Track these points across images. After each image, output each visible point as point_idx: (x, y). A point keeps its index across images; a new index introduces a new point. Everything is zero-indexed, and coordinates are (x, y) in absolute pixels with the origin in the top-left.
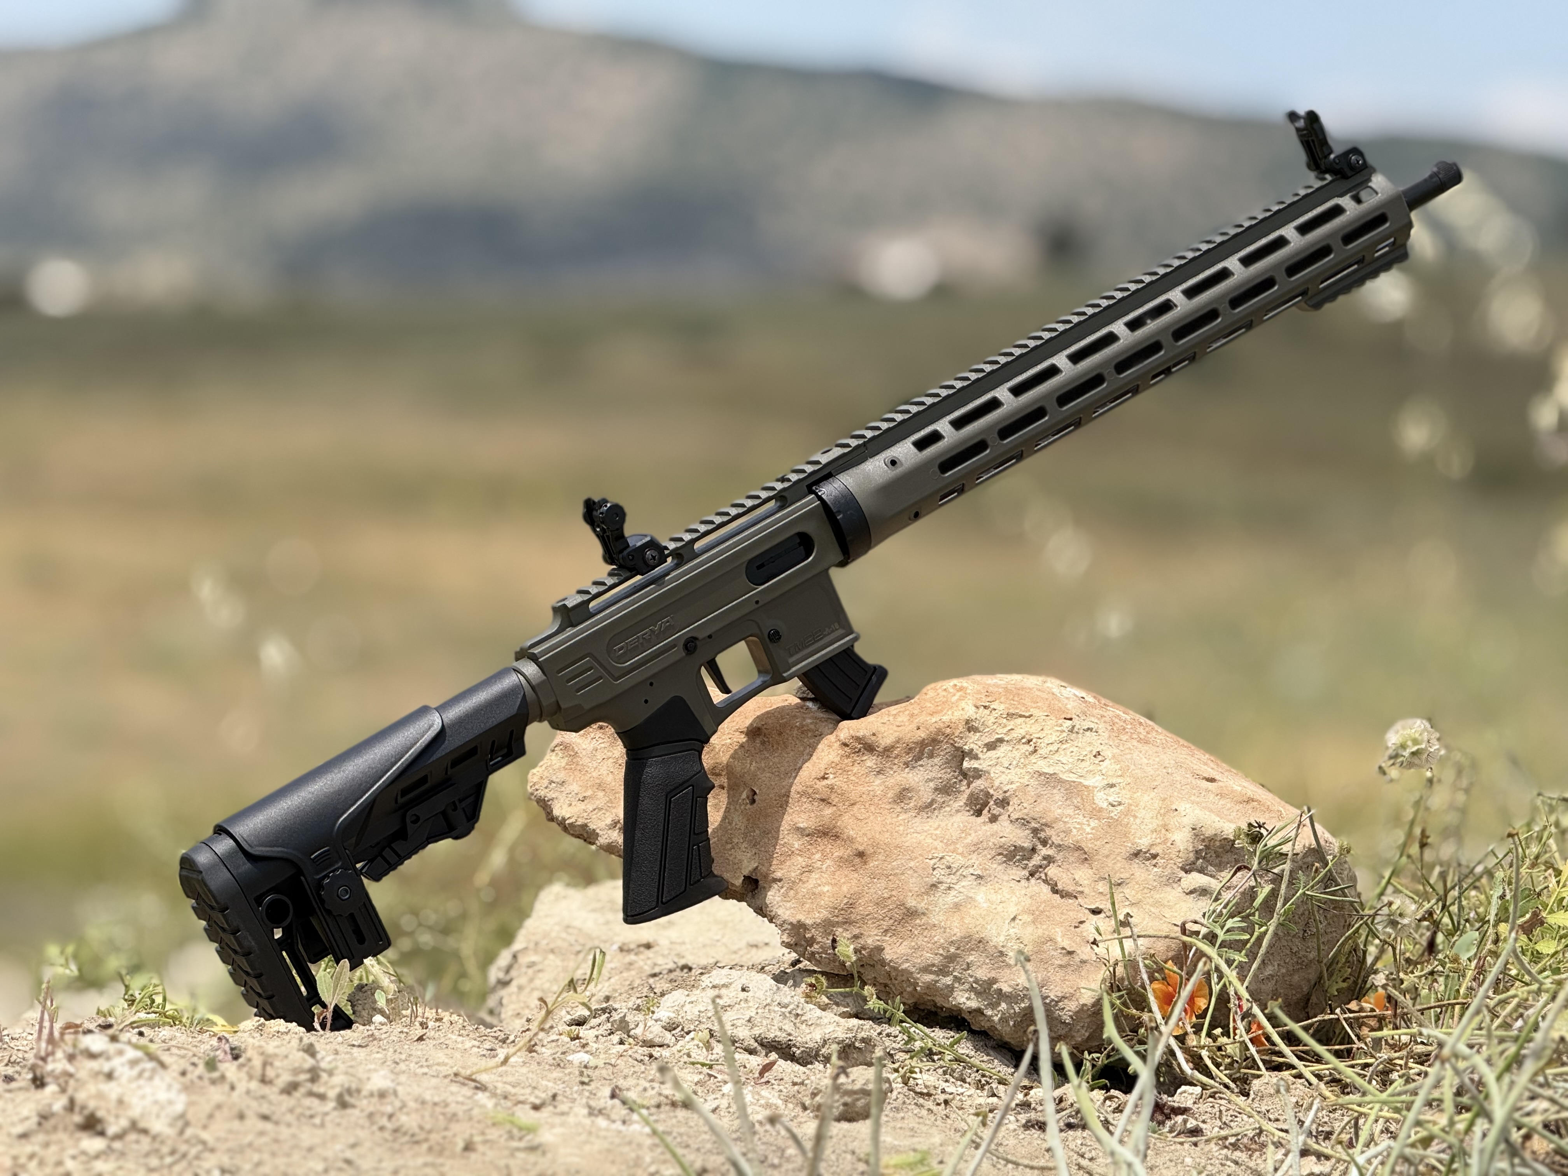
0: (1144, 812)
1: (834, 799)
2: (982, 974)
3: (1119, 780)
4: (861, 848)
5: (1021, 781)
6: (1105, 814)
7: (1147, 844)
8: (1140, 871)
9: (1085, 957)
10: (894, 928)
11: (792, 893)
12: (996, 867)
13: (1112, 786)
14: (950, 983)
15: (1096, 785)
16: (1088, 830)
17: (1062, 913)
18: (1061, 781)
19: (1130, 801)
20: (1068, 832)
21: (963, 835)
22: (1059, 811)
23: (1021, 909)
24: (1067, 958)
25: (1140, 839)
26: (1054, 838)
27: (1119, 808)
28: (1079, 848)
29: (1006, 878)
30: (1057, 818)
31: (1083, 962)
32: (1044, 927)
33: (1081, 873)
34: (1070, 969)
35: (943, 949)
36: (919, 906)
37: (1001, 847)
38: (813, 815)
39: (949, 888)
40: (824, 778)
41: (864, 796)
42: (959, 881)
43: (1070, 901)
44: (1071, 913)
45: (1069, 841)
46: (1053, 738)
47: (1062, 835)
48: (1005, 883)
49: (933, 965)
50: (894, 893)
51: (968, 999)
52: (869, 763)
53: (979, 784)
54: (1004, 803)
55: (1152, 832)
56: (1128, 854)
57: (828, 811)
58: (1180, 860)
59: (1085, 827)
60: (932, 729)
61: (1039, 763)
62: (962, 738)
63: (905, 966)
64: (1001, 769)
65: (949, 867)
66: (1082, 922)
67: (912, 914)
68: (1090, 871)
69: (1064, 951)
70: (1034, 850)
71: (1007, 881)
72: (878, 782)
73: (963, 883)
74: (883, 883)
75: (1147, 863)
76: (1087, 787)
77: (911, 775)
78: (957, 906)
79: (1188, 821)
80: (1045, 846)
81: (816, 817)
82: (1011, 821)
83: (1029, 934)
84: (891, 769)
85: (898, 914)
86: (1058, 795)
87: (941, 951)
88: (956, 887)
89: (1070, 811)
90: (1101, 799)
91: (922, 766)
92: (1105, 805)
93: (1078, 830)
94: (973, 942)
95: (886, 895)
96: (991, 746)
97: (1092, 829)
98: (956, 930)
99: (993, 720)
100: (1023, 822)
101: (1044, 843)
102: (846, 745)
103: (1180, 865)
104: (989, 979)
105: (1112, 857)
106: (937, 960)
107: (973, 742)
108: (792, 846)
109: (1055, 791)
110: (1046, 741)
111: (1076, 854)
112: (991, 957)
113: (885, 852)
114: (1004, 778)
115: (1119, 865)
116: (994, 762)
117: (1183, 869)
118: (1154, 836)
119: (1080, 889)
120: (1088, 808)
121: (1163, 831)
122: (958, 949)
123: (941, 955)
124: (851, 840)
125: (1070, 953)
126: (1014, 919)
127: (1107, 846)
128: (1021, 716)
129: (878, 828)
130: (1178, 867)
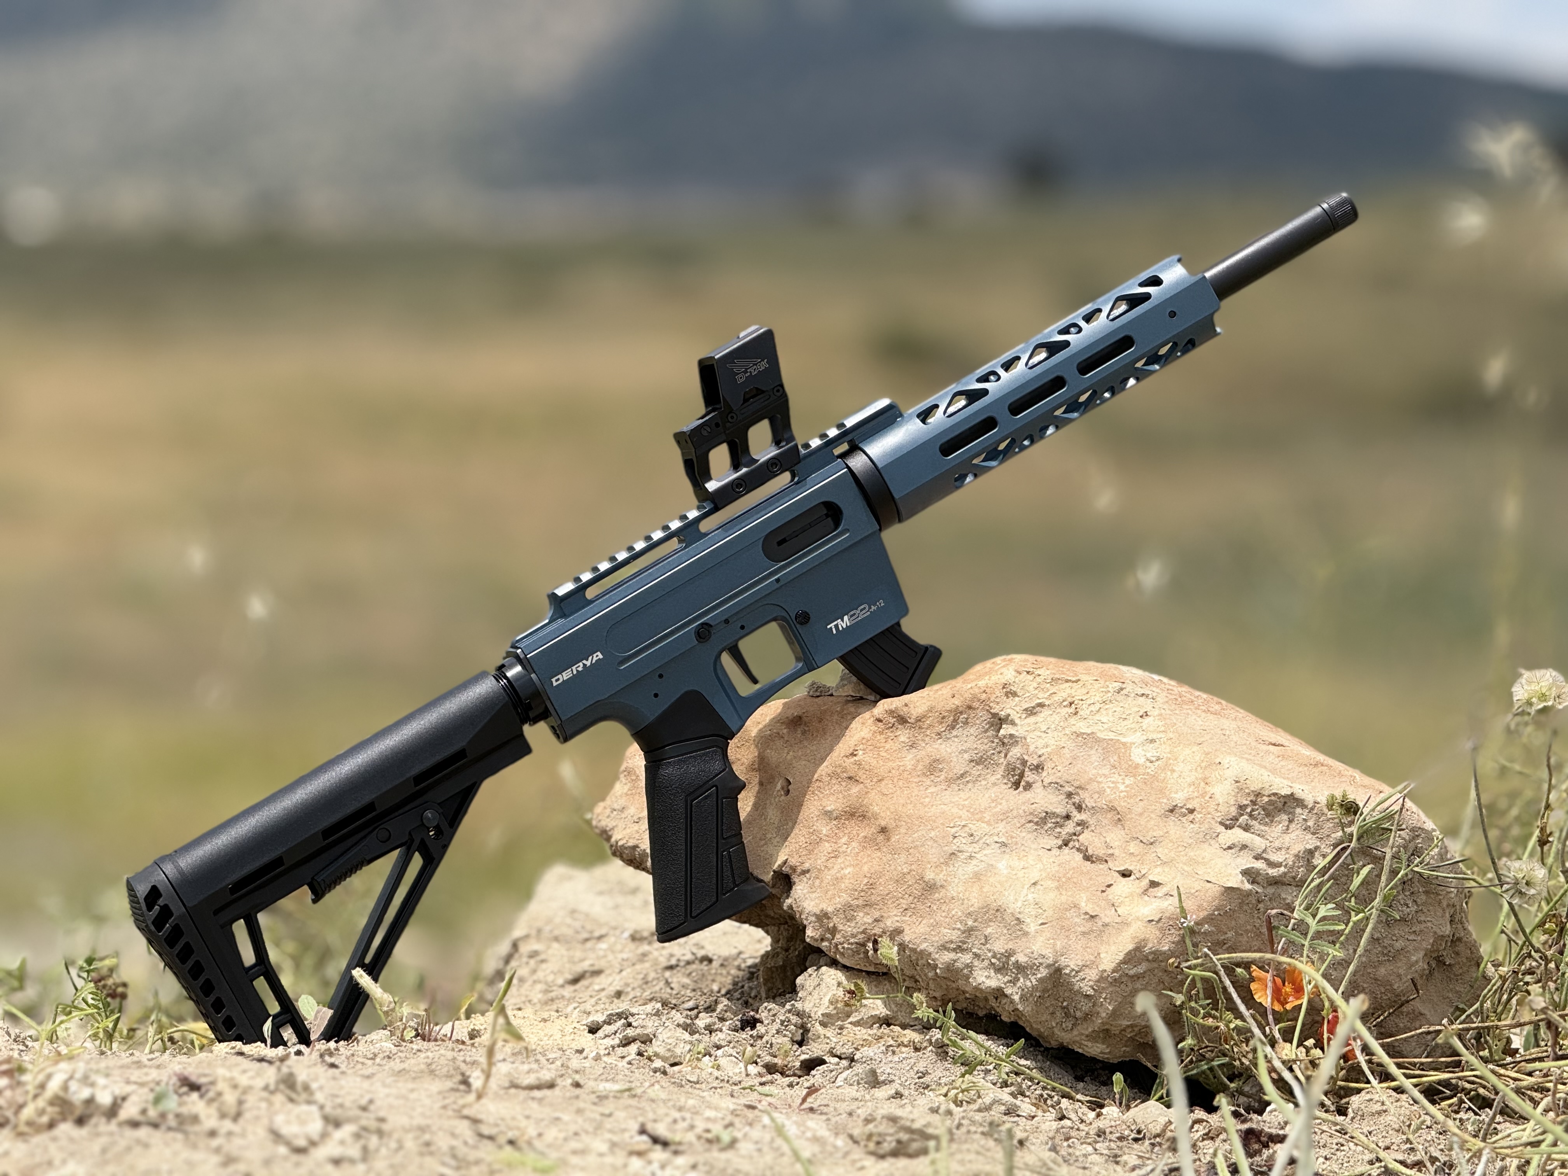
0: (1182, 765)
1: (862, 776)
2: (999, 946)
3: (1159, 736)
4: (883, 823)
5: (1058, 743)
6: (1141, 771)
7: (1182, 798)
8: (1175, 828)
9: (1107, 920)
10: (913, 906)
11: (817, 882)
12: (1026, 836)
13: (1152, 741)
14: (969, 961)
15: (1134, 741)
16: (1122, 787)
17: (1091, 879)
18: (1098, 741)
19: (1169, 755)
20: (1101, 793)
21: (993, 805)
22: (1094, 771)
23: (1044, 875)
24: (1089, 925)
25: (1176, 793)
26: (1087, 801)
27: (1156, 764)
28: (1112, 809)
29: (1034, 846)
30: (1091, 779)
31: (1105, 925)
32: (1070, 893)
33: (1112, 835)
34: (1092, 936)
35: (961, 923)
36: (937, 878)
37: (1031, 814)
38: (841, 796)
39: (971, 857)
40: (853, 755)
41: (893, 771)
42: (981, 849)
43: (1101, 866)
44: (1099, 878)
45: (1102, 803)
46: (1097, 698)
47: (1096, 796)
48: (1032, 851)
49: (952, 942)
50: (913, 867)
51: (988, 977)
52: (902, 739)
53: (1016, 752)
54: (1039, 768)
55: (1190, 785)
56: (1163, 811)
57: (855, 789)
58: (1219, 814)
59: (1118, 785)
60: (967, 695)
61: (1078, 725)
62: (998, 703)
63: (923, 946)
64: (1039, 734)
65: (972, 835)
66: (1109, 886)
67: (931, 887)
68: (1122, 832)
69: (1088, 916)
70: (1068, 817)
71: (1036, 850)
72: (910, 756)
73: (985, 852)
74: (903, 858)
75: (1184, 819)
76: (1124, 744)
77: (943, 746)
78: (977, 876)
79: (1231, 774)
80: (1080, 812)
81: (844, 798)
82: (1044, 787)
83: (1050, 898)
84: (923, 740)
85: (917, 890)
86: (1095, 756)
87: (959, 926)
88: (978, 856)
89: (1106, 771)
90: (1138, 756)
91: (956, 736)
92: (1142, 761)
93: (1112, 789)
94: (991, 912)
95: (905, 870)
96: (1031, 712)
97: (1127, 787)
98: (974, 900)
99: (1035, 685)
100: (1058, 786)
101: (1079, 808)
102: (880, 721)
103: (1219, 820)
104: (1006, 951)
105: (1146, 814)
106: (955, 935)
107: (1009, 708)
108: (820, 832)
109: (1093, 752)
110: (1089, 702)
111: (1109, 816)
112: (1007, 926)
113: (907, 823)
114: (1040, 743)
115: (1153, 823)
116: (1032, 727)
117: (1221, 823)
118: (1191, 790)
119: (1110, 851)
120: (1125, 766)
121: (1202, 784)
122: (975, 921)
123: (959, 929)
124: (876, 816)
125: (1092, 917)
126: (1034, 884)
127: (1141, 803)
128: (1067, 681)
129: (902, 801)
130: (1216, 822)
